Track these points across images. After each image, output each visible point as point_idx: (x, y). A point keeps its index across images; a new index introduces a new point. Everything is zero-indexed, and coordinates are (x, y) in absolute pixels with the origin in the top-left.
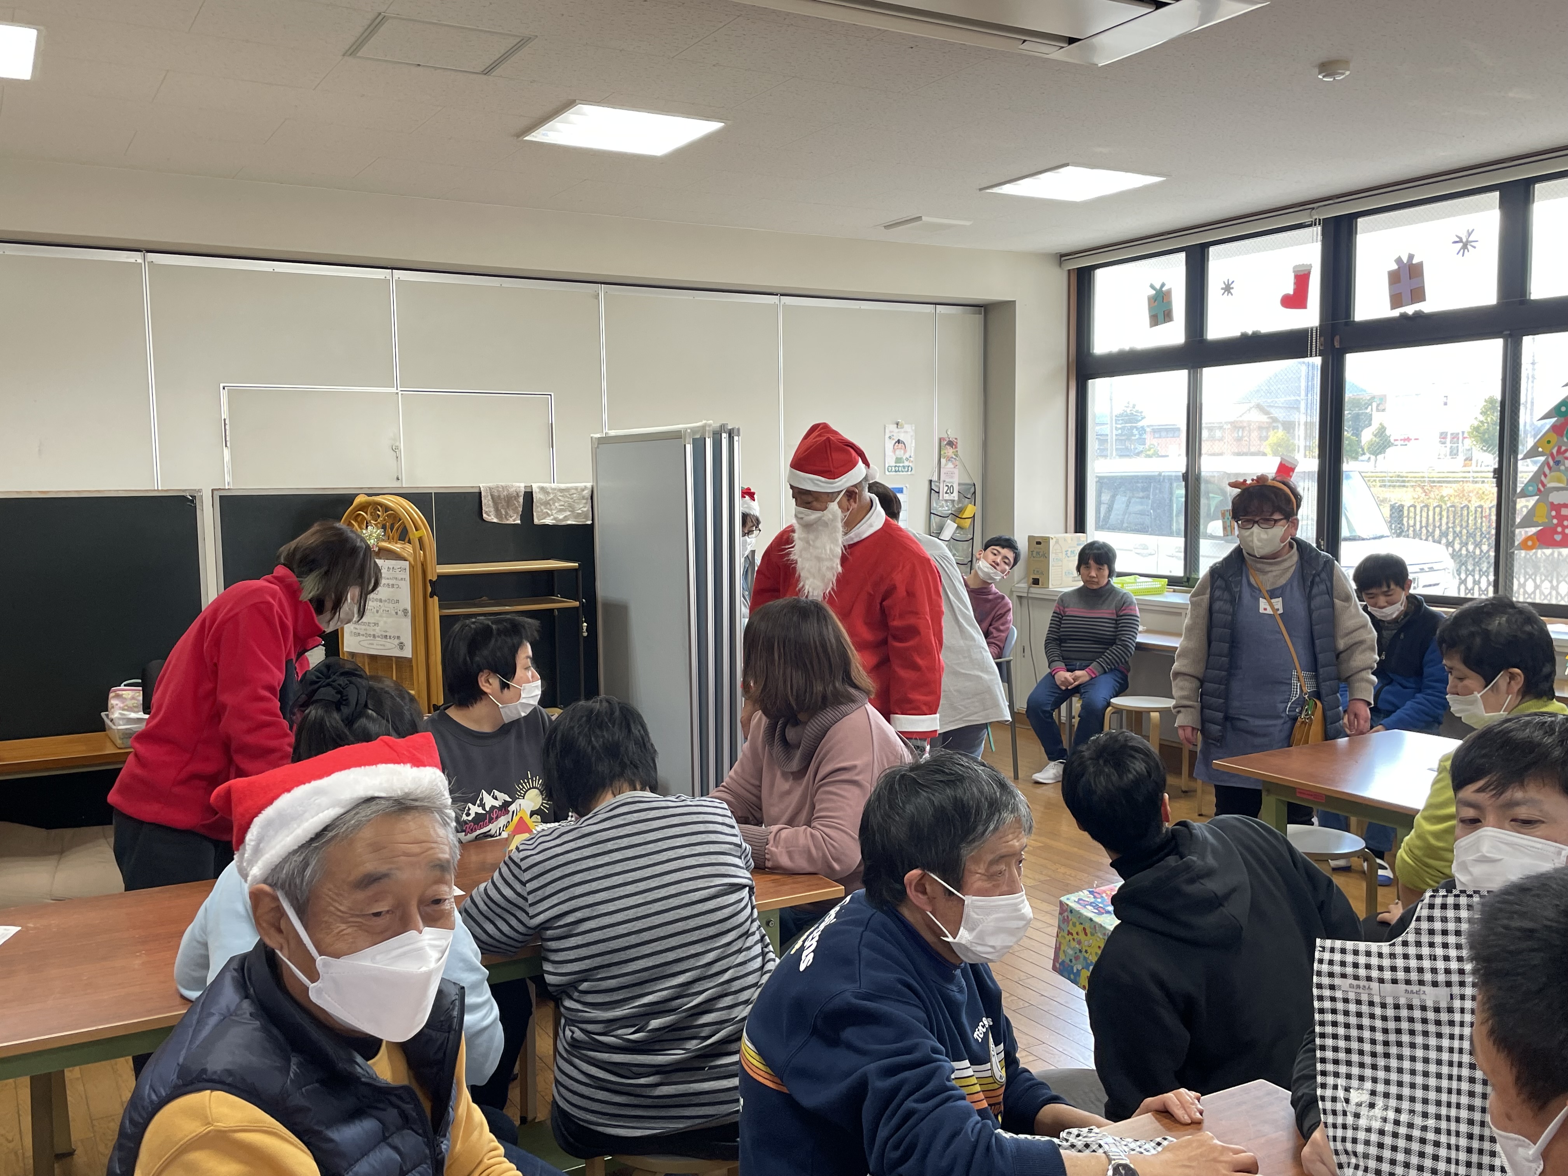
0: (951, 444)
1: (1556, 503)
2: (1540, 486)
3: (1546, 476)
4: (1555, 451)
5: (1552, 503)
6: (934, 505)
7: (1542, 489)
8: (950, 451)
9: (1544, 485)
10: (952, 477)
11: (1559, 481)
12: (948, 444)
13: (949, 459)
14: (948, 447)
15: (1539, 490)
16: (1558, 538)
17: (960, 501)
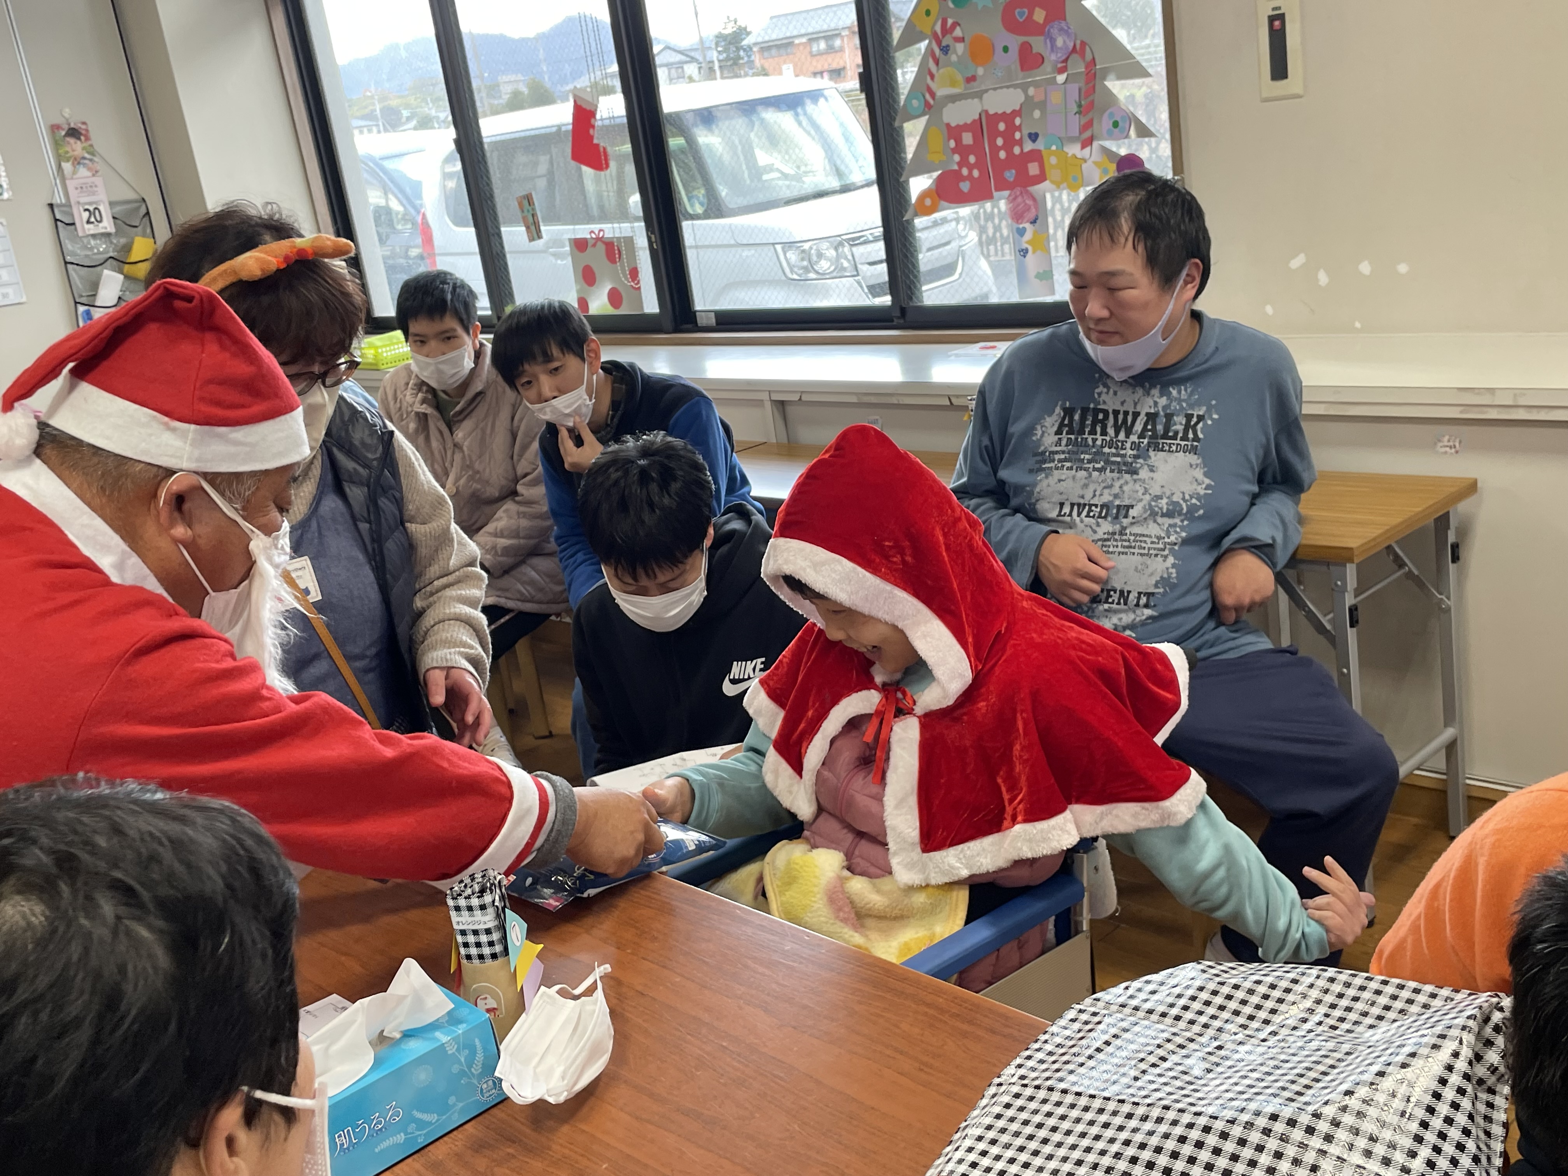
0: (74, 133)
1: (953, 124)
2: (928, 96)
3: (932, 77)
4: (938, 28)
5: (948, 125)
6: (68, 246)
7: (932, 102)
8: (77, 147)
9: (933, 95)
10: (94, 193)
11: (953, 84)
12: (67, 135)
13: (78, 162)
14: (72, 140)
15: (927, 105)
16: (965, 186)
17: (119, 232)
